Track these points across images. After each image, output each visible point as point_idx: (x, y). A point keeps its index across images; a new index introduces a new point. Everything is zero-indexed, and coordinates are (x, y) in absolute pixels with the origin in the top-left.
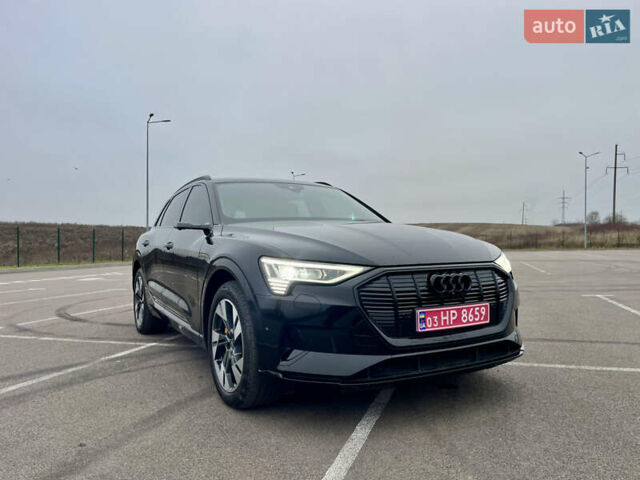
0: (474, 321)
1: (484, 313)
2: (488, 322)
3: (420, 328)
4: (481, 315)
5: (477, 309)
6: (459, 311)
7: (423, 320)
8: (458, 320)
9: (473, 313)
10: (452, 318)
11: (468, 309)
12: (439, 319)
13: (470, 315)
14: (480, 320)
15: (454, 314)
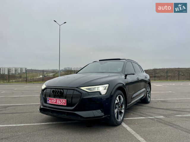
0: (61, 104)
1: (64, 102)
2: (66, 105)
3: (48, 102)
4: (63, 103)
5: (62, 100)
6: (57, 100)
7: (48, 100)
8: (56, 102)
9: (61, 101)
10: (55, 102)
11: (59, 100)
12: (52, 101)
13: (60, 102)
14: (63, 104)
15: (55, 101)
